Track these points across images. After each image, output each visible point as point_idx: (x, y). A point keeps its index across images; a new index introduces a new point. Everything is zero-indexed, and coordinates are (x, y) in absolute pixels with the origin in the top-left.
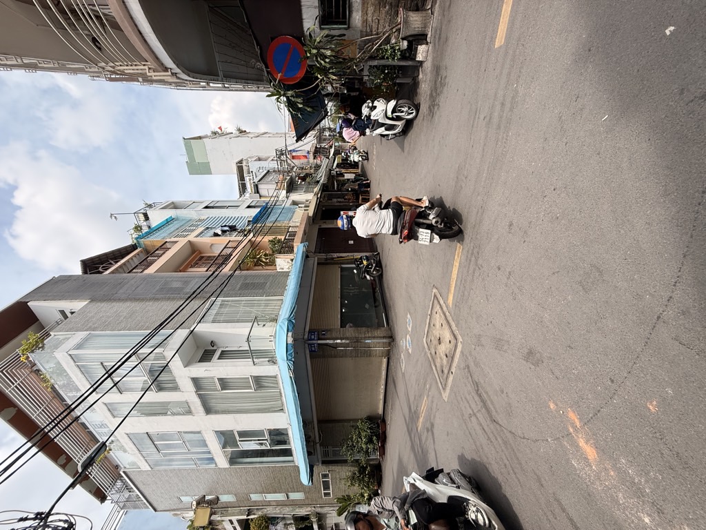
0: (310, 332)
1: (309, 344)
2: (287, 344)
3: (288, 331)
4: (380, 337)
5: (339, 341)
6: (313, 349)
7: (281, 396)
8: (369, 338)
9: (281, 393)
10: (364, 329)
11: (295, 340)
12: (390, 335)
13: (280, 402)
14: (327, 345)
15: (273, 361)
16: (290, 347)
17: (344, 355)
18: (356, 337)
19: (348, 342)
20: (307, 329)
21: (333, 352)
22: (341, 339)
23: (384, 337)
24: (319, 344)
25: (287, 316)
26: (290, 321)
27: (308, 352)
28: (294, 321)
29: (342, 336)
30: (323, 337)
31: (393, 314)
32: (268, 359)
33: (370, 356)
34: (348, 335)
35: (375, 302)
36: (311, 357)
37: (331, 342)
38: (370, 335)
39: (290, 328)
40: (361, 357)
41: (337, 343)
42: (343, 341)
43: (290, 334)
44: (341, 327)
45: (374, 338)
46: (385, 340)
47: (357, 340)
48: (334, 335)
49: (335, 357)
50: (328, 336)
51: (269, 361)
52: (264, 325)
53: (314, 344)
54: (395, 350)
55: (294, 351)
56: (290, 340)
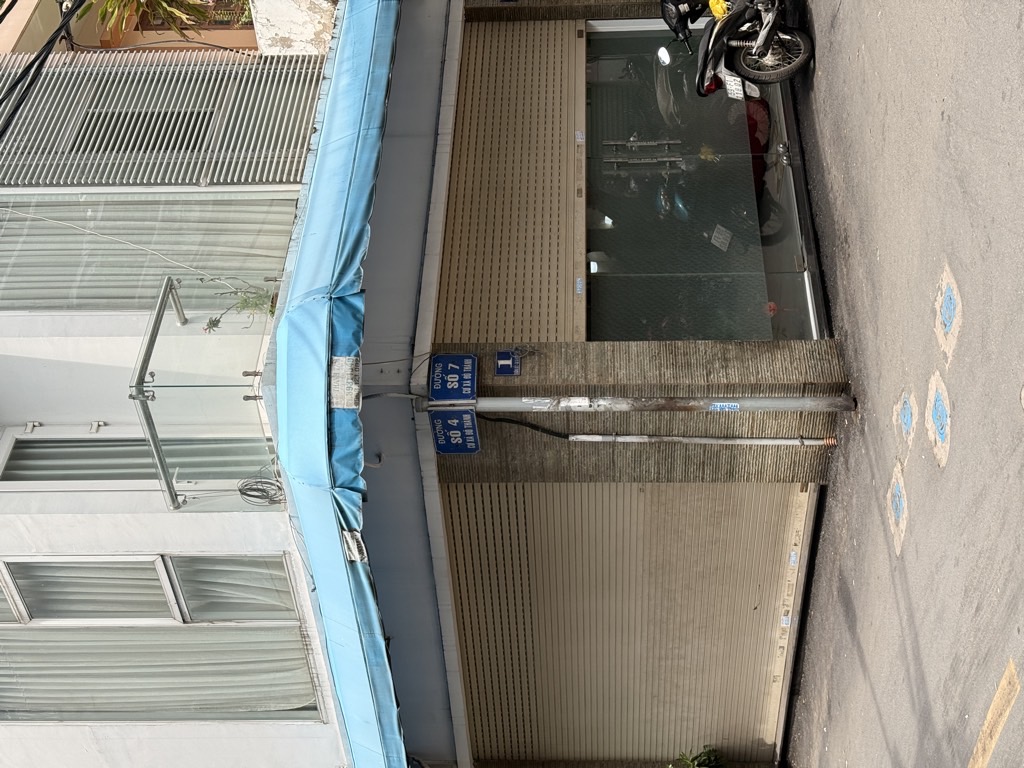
0: (437, 357)
1: (435, 416)
2: (330, 412)
3: (332, 348)
4: (788, 389)
5: (580, 403)
6: (456, 437)
7: (306, 647)
8: (730, 390)
9: (304, 636)
10: (704, 347)
11: (367, 395)
12: (837, 378)
13: (301, 675)
14: (518, 419)
15: (263, 490)
16: (343, 427)
17: (604, 469)
18: (663, 387)
19: (623, 406)
20: (425, 345)
21: (549, 454)
22: (592, 392)
23: (806, 389)
24: (481, 416)
25: (326, 278)
26: (339, 301)
27: (428, 451)
28: (359, 303)
29: (594, 379)
30: (500, 381)
31: (860, 273)
32: (236, 483)
33: (731, 475)
34: (623, 374)
35: (763, 217)
36: (446, 476)
37: (540, 405)
38: (735, 377)
39: (344, 336)
40: (686, 479)
41: (568, 414)
42: (603, 404)
43: (343, 364)
44: (589, 338)
45: (755, 389)
46: (809, 404)
47: (671, 401)
48: (554, 375)
49: (561, 477)
50: (528, 380)
51: (243, 492)
52: (214, 323)
53: (459, 415)
54: (857, 450)
55: (366, 445)
56: (346, 395)
